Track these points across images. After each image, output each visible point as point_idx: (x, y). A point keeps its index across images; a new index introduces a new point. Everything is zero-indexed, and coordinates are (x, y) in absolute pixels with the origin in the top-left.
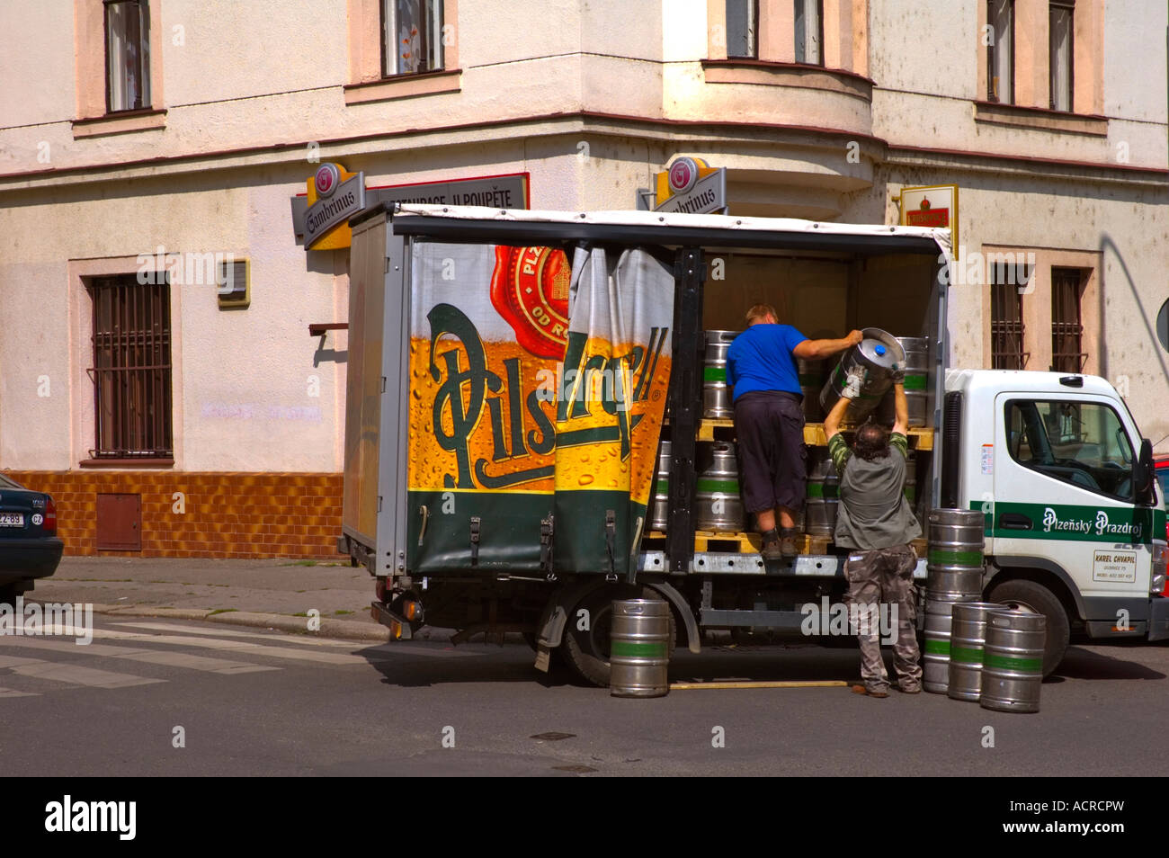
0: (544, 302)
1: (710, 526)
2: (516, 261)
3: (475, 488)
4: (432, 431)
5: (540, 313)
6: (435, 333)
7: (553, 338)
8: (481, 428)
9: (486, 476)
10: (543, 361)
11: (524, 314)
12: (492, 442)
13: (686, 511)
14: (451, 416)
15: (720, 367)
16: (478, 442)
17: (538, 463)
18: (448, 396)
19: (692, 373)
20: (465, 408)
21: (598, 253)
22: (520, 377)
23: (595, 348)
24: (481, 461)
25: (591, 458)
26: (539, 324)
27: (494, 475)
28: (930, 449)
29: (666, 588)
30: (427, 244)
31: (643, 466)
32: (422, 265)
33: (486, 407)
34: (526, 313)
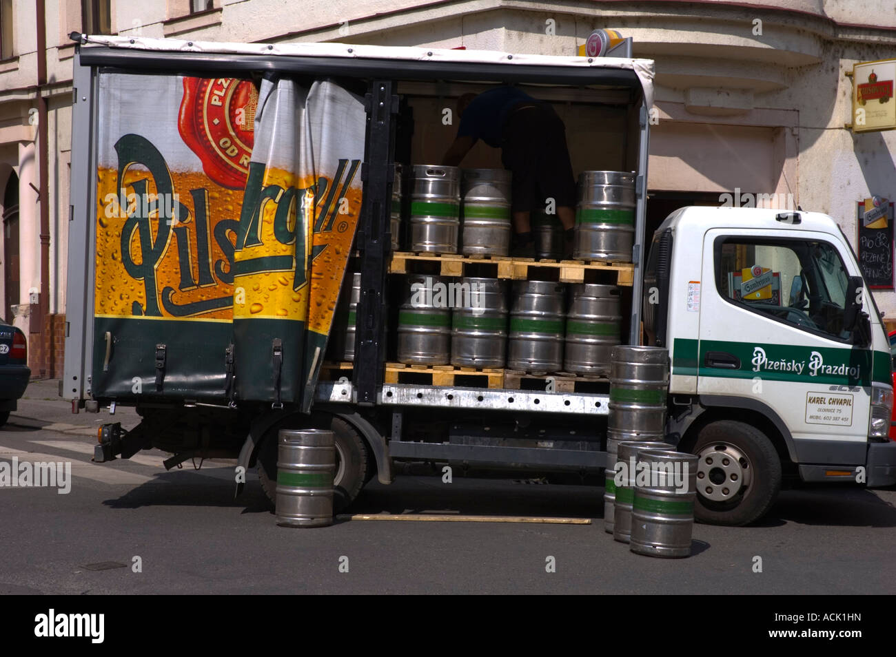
0: (233, 133)
1: (406, 358)
2: (204, 92)
3: (162, 316)
4: (120, 259)
5: (228, 145)
6: (122, 164)
7: (241, 169)
8: (168, 257)
9: (172, 304)
10: (231, 192)
11: (211, 146)
12: (179, 270)
13: (374, 342)
14: (139, 245)
15: (429, 202)
16: (165, 270)
17: (225, 293)
18: (137, 225)
19: (381, 206)
20: (153, 237)
21: (285, 86)
22: (207, 208)
23: (271, 177)
24: (167, 290)
25: (261, 287)
26: (227, 155)
27: (180, 304)
28: (630, 285)
29: (357, 419)
30: (113, 75)
31: (324, 297)
32: (109, 96)
33: (173, 236)
34: (213, 144)
